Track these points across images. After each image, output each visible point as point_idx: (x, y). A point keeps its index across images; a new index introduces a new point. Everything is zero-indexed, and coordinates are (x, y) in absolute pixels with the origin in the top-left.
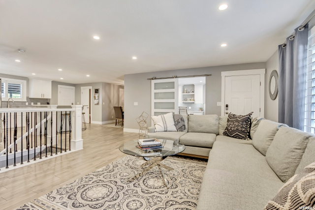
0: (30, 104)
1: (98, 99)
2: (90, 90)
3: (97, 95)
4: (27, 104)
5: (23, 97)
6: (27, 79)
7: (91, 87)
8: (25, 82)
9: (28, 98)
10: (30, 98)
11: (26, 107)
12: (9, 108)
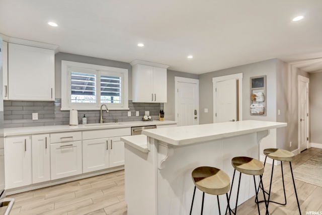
0: (133, 114)
1: (265, 100)
2: (238, 81)
3: (259, 93)
4: (129, 114)
5: (123, 101)
6: (128, 66)
7: (240, 76)
8: (126, 71)
9: (131, 103)
10: (134, 103)
11: (129, 119)
12: (102, 124)
